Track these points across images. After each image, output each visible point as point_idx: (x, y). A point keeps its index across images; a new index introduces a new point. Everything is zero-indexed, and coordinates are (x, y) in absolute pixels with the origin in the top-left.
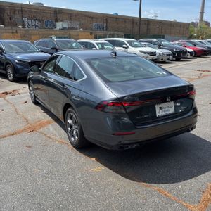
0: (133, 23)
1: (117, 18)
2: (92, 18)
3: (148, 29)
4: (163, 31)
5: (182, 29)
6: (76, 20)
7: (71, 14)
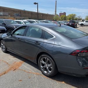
0: (32, 14)
1: (25, 12)
2: (14, 11)
3: (38, 17)
4: (44, 17)
5: (51, 17)
6: (6, 12)
7: (4, 9)
